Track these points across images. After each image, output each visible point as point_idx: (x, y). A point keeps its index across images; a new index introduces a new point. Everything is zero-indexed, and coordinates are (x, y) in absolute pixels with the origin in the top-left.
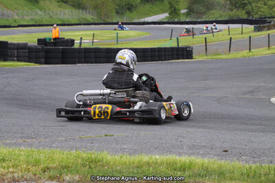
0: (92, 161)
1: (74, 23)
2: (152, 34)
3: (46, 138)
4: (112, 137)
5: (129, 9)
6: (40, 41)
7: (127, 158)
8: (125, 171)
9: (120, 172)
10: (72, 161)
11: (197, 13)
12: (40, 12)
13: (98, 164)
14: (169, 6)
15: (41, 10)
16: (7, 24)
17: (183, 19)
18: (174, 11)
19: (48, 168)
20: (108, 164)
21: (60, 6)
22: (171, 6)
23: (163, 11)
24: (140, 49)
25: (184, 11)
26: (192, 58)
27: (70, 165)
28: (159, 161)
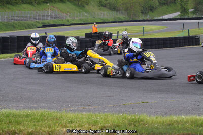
0: (136, 122)
1: (111, 21)
2: (169, 27)
3: (99, 105)
4: (147, 104)
5: (151, 10)
6: (87, 35)
7: (161, 119)
8: (161, 128)
9: (157, 129)
10: (121, 122)
11: (200, 11)
12: (86, 14)
13: (141, 123)
14: (180, 6)
15: (86, 12)
17: (191, 16)
18: (184, 11)
19: (104, 127)
20: (147, 123)
21: (100, 9)
22: (182, 7)
23: (176, 11)
24: (161, 38)
25: (191, 10)
26: (199, 44)
27: (120, 124)
28: (185, 120)
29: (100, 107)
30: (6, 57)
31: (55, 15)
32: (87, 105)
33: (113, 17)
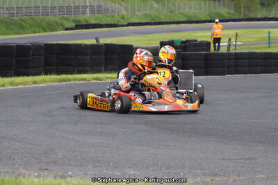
3: (238, 175)
15: (157, 2)
29: (241, 178)
30: (27, 83)
31: (99, 7)
32: (215, 175)
33: (207, 12)
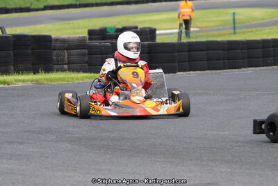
16: (24, 6)
